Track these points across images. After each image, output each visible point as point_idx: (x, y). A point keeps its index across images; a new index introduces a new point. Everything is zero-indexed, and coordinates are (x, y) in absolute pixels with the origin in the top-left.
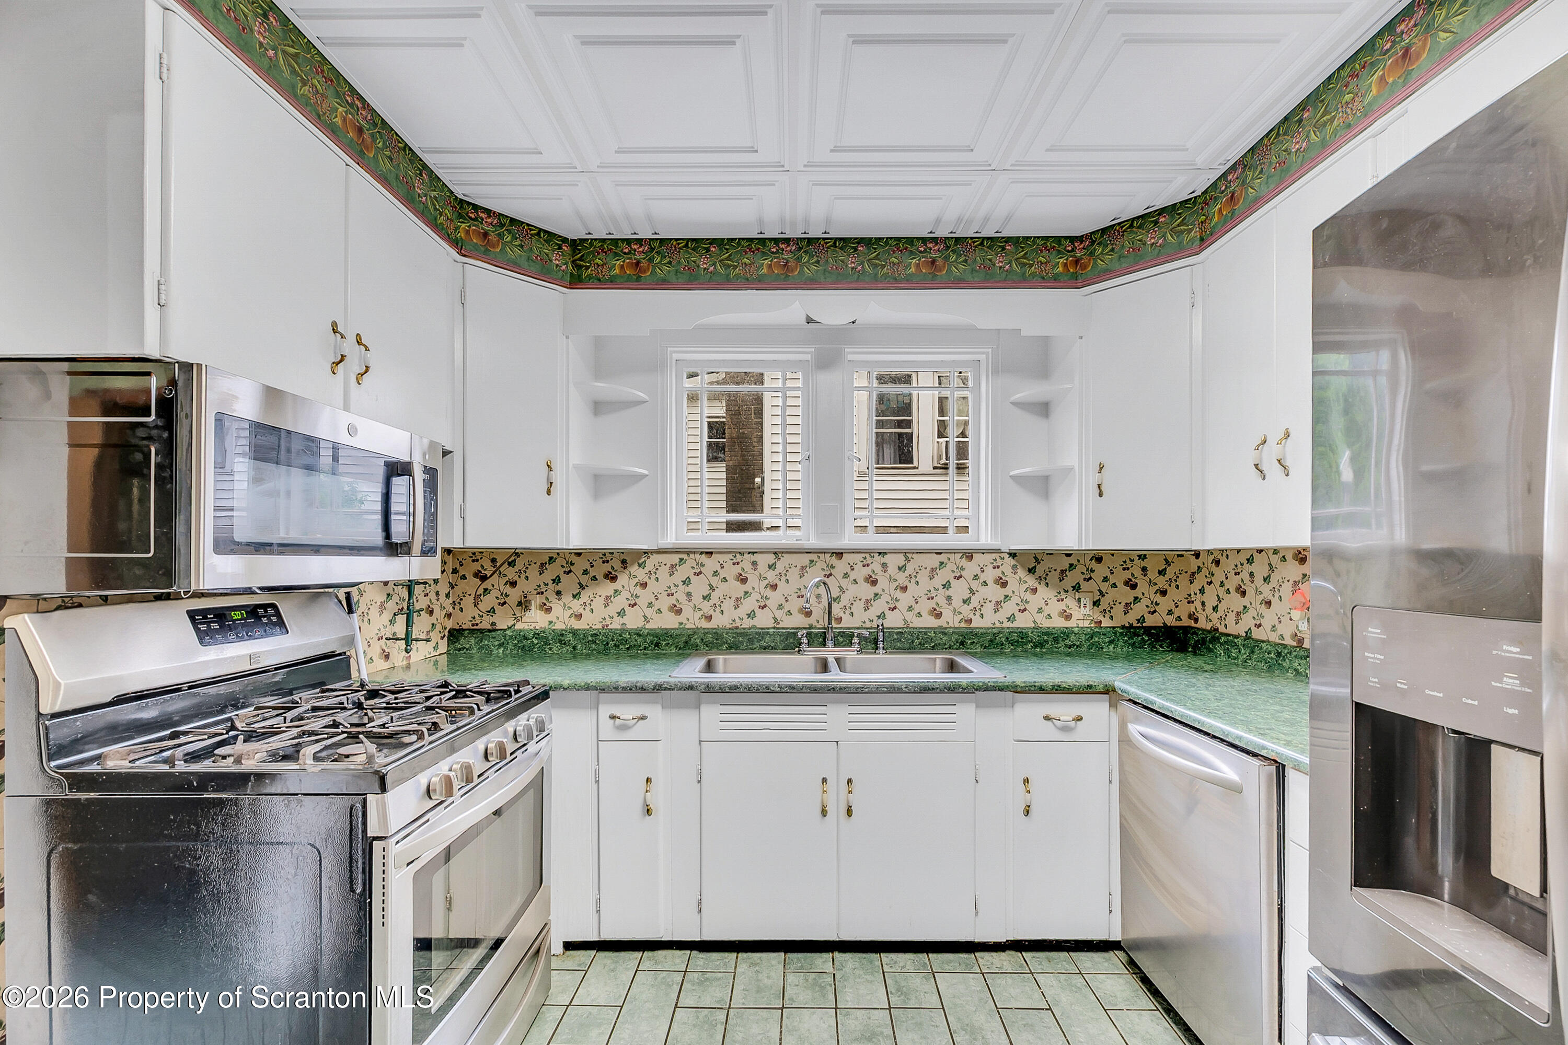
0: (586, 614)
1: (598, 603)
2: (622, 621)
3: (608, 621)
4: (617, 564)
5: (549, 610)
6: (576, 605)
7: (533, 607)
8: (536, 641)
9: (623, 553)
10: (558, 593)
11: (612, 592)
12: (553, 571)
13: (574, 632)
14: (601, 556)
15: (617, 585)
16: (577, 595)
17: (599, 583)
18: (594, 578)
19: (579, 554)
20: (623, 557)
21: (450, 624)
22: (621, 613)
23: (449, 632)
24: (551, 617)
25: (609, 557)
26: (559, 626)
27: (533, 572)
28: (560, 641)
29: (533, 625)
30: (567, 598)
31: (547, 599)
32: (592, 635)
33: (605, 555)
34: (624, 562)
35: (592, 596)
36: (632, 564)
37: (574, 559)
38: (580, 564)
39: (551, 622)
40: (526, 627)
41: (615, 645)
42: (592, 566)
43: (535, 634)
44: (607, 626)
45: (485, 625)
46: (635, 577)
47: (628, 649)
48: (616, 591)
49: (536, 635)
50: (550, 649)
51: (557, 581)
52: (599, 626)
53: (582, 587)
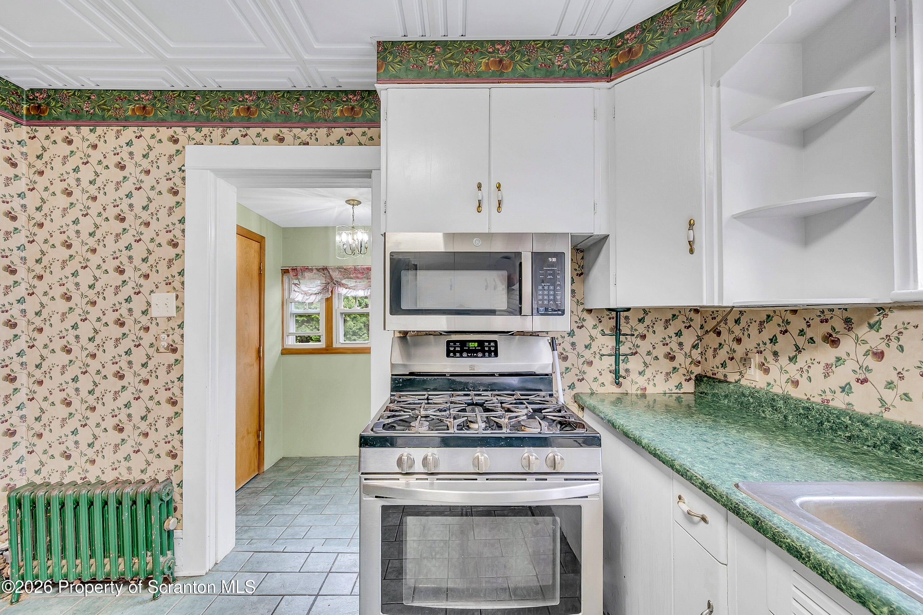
0: (803, 381)
1: (817, 371)
2: (848, 399)
3: (829, 396)
4: (839, 325)
5: (767, 371)
6: (793, 369)
7: (753, 365)
8: (751, 400)
9: (846, 310)
10: (775, 354)
11: (833, 360)
12: (771, 329)
13: (786, 399)
14: (819, 314)
15: (840, 351)
16: (793, 358)
17: (817, 347)
18: (812, 340)
19: (795, 312)
20: (846, 315)
21: (697, 370)
22: (846, 389)
23: (696, 376)
24: (769, 378)
25: (828, 315)
26: (776, 390)
27: (754, 329)
28: (773, 406)
29: (754, 383)
30: (783, 360)
31: (765, 359)
32: (804, 408)
33: (823, 312)
34: (848, 321)
35: (809, 361)
36: (860, 324)
37: (790, 317)
38: (797, 323)
39: (769, 384)
40: (749, 385)
41: (831, 428)
42: (809, 326)
43: (750, 392)
44: (828, 401)
45: (720, 376)
46: (865, 342)
47: (849, 438)
48: (838, 359)
49: (752, 395)
50: (764, 412)
51: (774, 340)
52: (818, 400)
53: (798, 350)
